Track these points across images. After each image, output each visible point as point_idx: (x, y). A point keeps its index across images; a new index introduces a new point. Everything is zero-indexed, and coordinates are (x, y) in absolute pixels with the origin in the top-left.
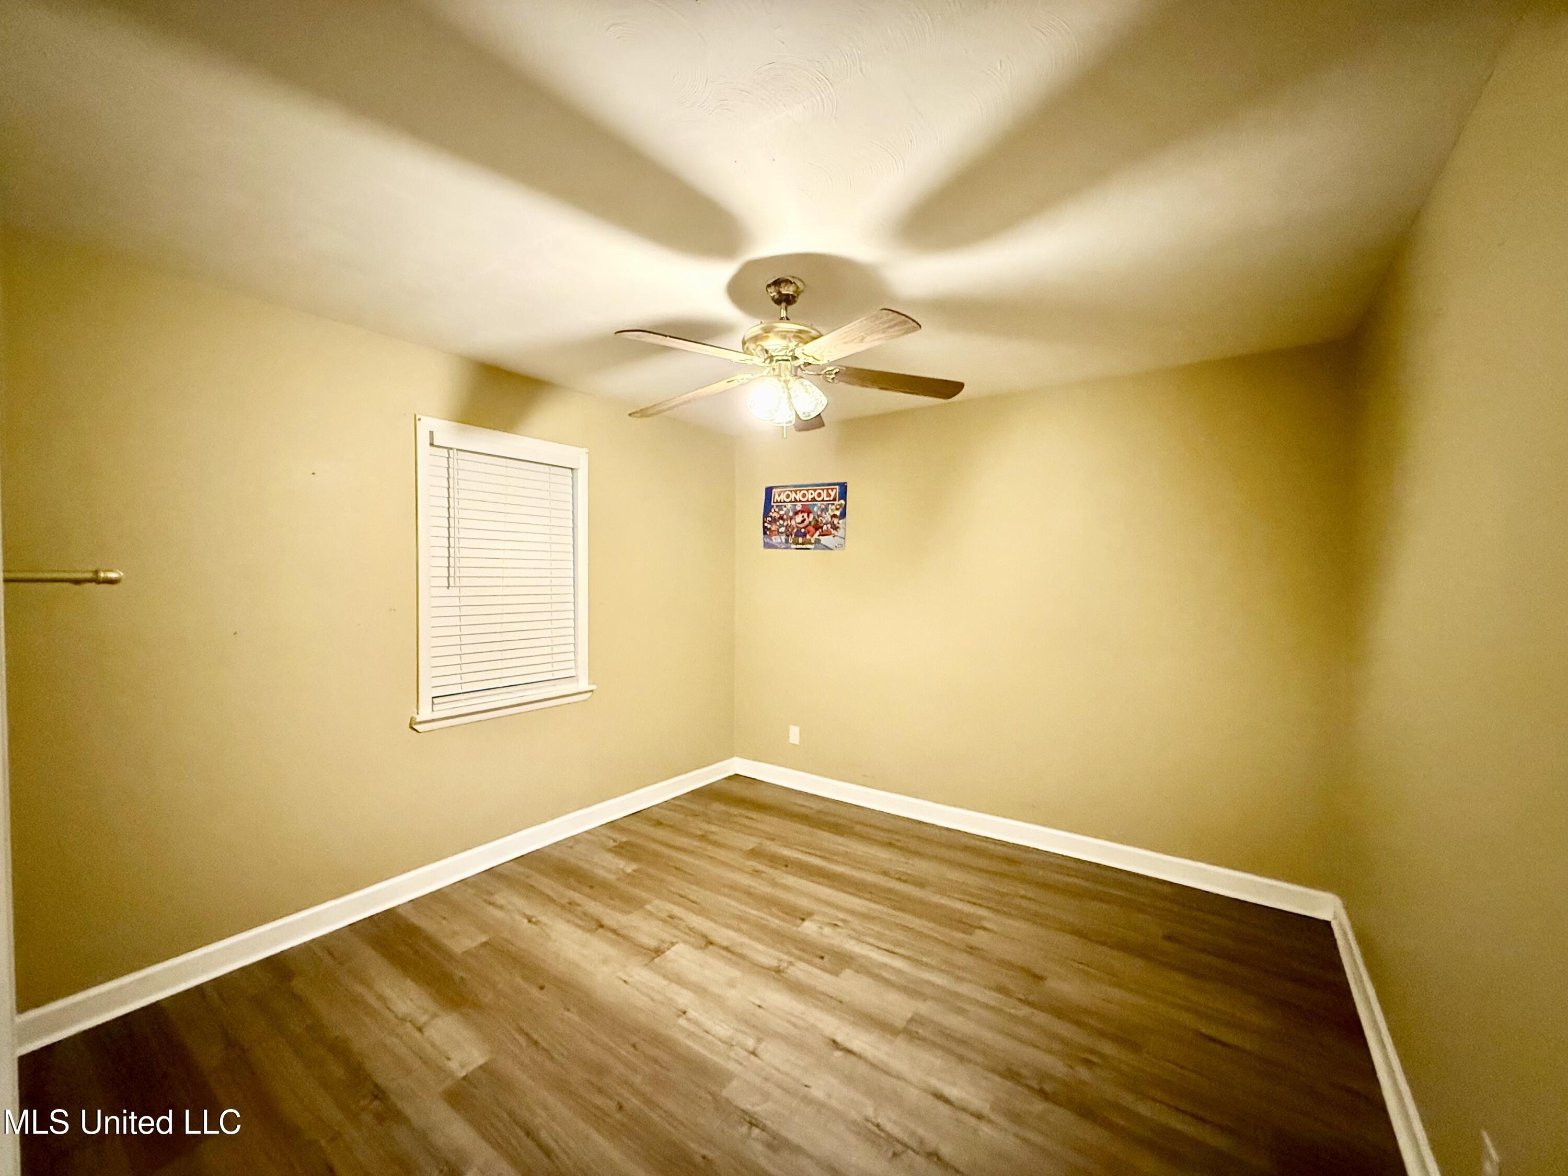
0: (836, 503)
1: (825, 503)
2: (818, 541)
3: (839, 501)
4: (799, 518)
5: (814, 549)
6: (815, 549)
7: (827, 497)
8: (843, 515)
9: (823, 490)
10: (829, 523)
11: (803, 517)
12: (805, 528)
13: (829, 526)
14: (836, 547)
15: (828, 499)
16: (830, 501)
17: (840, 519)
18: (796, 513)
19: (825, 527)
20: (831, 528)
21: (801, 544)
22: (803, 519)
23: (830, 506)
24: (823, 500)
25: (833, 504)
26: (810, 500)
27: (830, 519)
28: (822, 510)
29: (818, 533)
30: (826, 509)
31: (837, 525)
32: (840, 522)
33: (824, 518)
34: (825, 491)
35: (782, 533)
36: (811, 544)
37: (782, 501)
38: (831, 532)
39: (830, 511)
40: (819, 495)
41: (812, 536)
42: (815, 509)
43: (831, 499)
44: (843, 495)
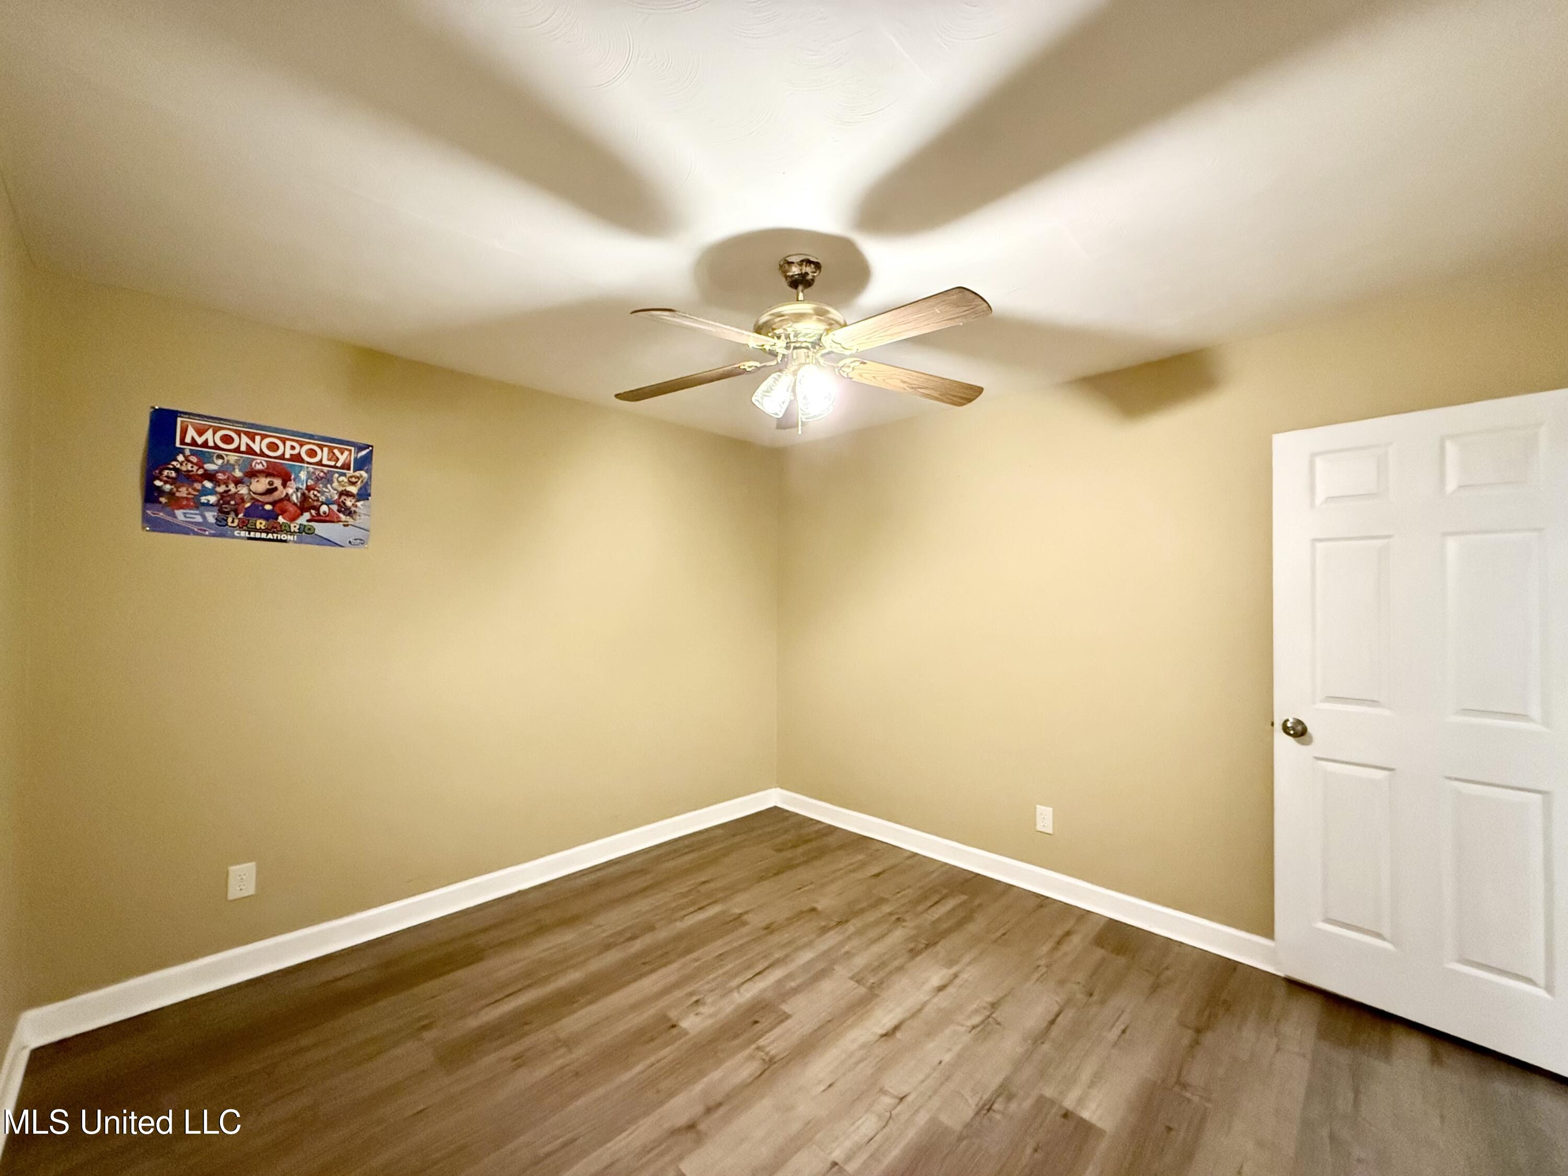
0: (351, 473)
1: (326, 469)
2: (310, 531)
3: (355, 471)
4: (261, 484)
5: (294, 542)
6: (300, 541)
7: (329, 460)
8: (364, 495)
9: (321, 447)
10: (333, 503)
11: (271, 483)
12: (273, 503)
13: (335, 508)
14: (350, 542)
15: (332, 463)
16: (335, 467)
17: (358, 501)
18: (253, 474)
19: (324, 508)
20: (339, 511)
21: (261, 531)
22: (268, 487)
23: (336, 475)
24: (320, 463)
25: (344, 475)
26: (287, 456)
27: (336, 497)
28: (318, 479)
29: (307, 516)
30: (328, 479)
31: (353, 509)
32: (359, 504)
33: (323, 493)
34: (326, 450)
35: (207, 504)
36: (292, 533)
37: (211, 444)
38: (339, 517)
39: (335, 484)
40: (312, 453)
41: (293, 519)
42: (303, 475)
43: (339, 464)
44: (364, 463)
